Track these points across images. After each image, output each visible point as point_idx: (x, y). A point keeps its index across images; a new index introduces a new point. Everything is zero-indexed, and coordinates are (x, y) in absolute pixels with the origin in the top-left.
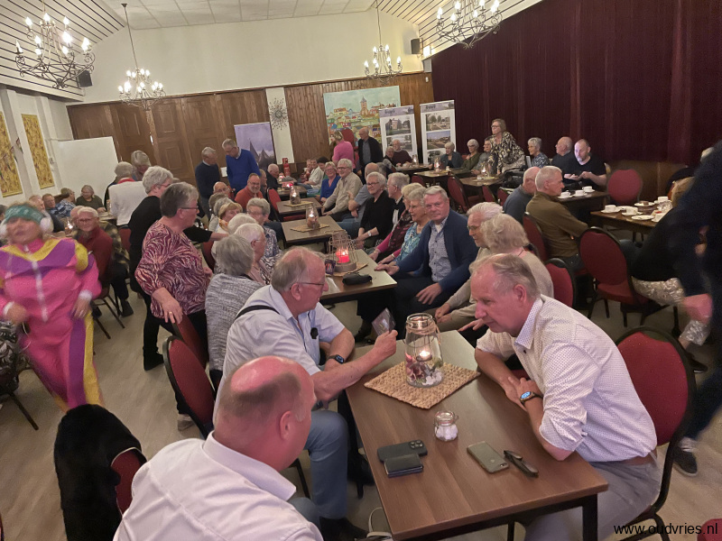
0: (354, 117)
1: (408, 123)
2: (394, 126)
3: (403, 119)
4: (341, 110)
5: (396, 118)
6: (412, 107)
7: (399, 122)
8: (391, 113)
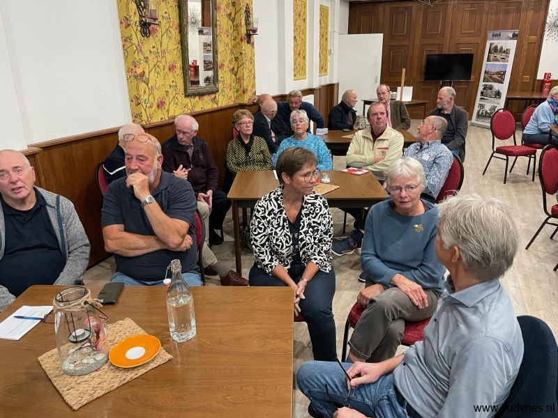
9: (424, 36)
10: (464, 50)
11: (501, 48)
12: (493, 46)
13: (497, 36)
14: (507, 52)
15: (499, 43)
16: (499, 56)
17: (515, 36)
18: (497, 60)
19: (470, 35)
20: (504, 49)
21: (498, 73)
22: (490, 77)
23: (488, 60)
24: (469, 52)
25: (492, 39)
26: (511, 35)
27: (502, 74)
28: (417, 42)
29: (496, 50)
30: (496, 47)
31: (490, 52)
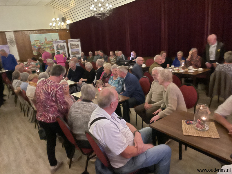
1: (64, 46)
2: (59, 47)
4: (37, 41)
7: (61, 45)
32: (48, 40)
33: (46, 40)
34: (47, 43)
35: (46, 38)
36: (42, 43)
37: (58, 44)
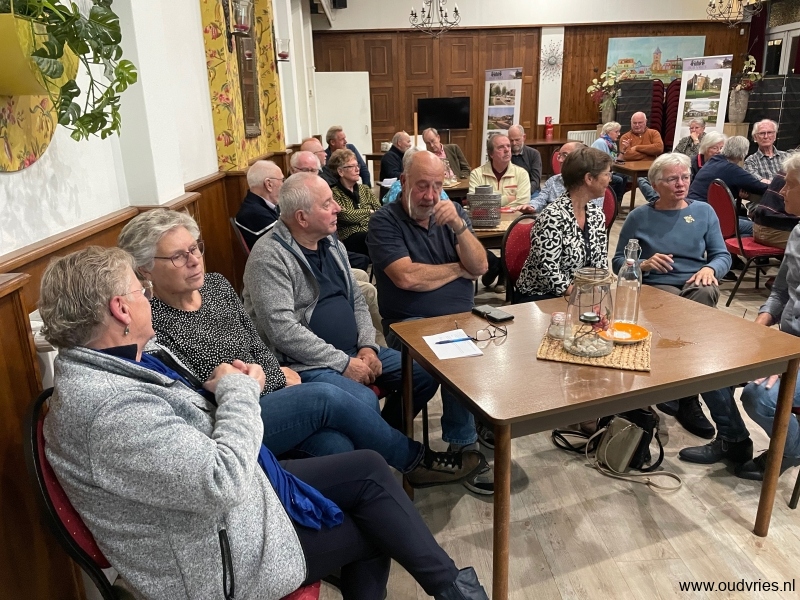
0: (641, 72)
1: (718, 82)
2: (698, 86)
3: (712, 74)
4: (627, 61)
5: (705, 73)
6: (730, 57)
7: (707, 79)
8: (700, 64)
9: (410, 76)
10: (458, 93)
11: (504, 90)
12: (494, 87)
13: (497, 75)
14: (512, 93)
15: (502, 83)
16: (503, 98)
17: (519, 75)
18: (502, 104)
19: (463, 75)
20: (508, 90)
21: (504, 118)
22: (495, 123)
23: (490, 103)
24: (463, 96)
25: (490, 79)
26: (514, 74)
27: (509, 119)
28: (402, 84)
29: (498, 91)
30: (498, 89)
31: (491, 94)
32: (663, 61)
33: (657, 61)
34: (658, 72)
35: (658, 52)
36: (642, 69)
37: (698, 73)
